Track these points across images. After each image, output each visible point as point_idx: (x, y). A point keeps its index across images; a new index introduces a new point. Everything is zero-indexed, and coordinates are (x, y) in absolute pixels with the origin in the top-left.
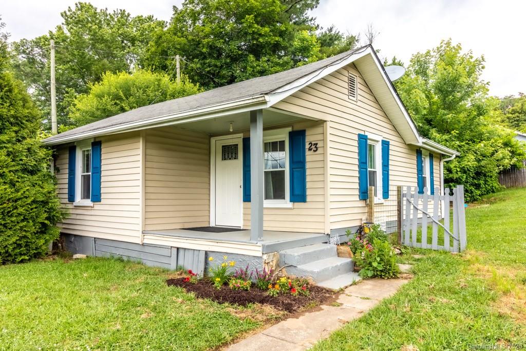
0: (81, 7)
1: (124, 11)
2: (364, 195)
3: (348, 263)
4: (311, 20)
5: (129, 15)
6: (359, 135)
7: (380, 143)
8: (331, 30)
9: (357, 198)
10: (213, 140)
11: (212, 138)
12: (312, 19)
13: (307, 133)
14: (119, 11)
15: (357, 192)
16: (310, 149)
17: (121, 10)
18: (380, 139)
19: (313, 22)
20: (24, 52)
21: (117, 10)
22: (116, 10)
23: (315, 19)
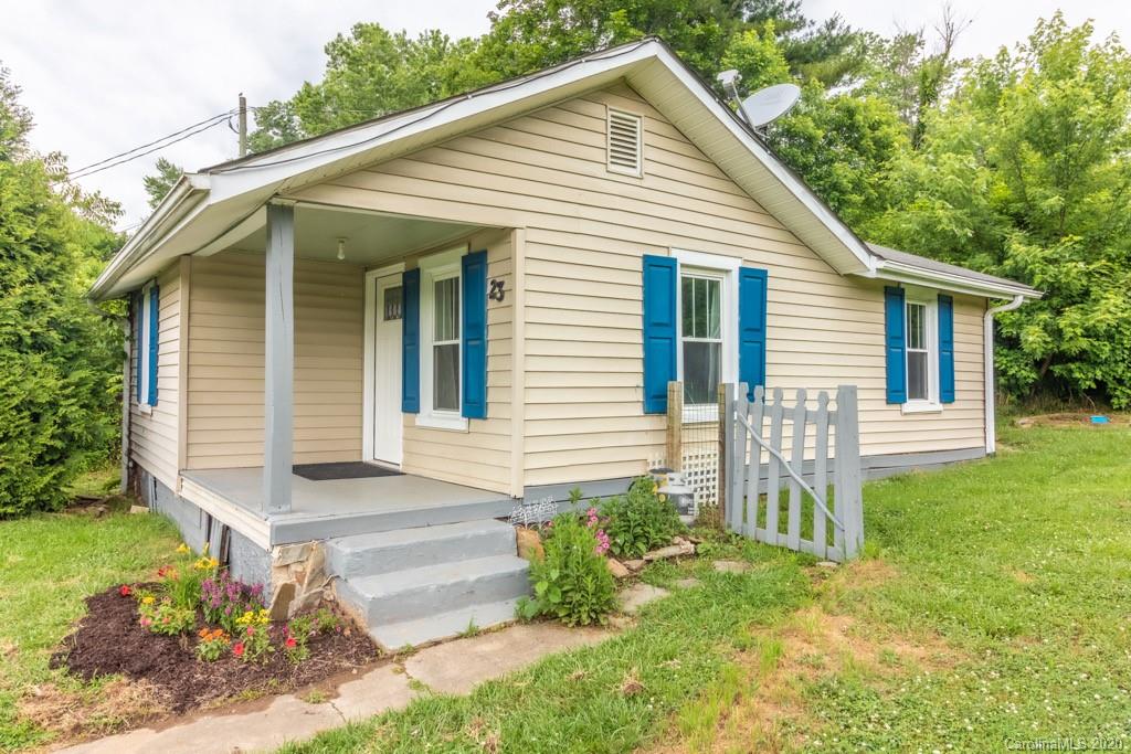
0: (361, 31)
1: (438, 31)
2: (657, 402)
3: (511, 575)
4: (789, 9)
5: (447, 39)
6: (646, 258)
7: (735, 275)
8: (831, 25)
9: (639, 410)
10: (370, 278)
11: (367, 273)
12: (792, 6)
13: (490, 259)
14: (430, 34)
15: (639, 396)
16: (492, 296)
17: (432, 32)
18: (734, 265)
19: (793, 12)
20: (277, 125)
21: (426, 32)
22: (424, 34)
23: (798, 5)
